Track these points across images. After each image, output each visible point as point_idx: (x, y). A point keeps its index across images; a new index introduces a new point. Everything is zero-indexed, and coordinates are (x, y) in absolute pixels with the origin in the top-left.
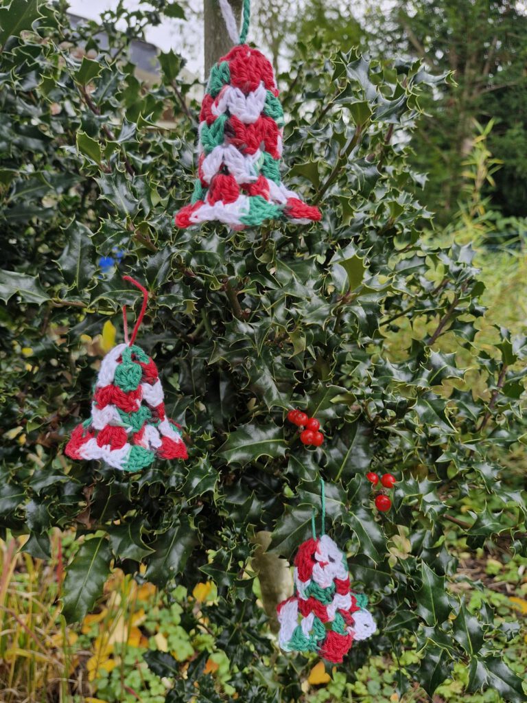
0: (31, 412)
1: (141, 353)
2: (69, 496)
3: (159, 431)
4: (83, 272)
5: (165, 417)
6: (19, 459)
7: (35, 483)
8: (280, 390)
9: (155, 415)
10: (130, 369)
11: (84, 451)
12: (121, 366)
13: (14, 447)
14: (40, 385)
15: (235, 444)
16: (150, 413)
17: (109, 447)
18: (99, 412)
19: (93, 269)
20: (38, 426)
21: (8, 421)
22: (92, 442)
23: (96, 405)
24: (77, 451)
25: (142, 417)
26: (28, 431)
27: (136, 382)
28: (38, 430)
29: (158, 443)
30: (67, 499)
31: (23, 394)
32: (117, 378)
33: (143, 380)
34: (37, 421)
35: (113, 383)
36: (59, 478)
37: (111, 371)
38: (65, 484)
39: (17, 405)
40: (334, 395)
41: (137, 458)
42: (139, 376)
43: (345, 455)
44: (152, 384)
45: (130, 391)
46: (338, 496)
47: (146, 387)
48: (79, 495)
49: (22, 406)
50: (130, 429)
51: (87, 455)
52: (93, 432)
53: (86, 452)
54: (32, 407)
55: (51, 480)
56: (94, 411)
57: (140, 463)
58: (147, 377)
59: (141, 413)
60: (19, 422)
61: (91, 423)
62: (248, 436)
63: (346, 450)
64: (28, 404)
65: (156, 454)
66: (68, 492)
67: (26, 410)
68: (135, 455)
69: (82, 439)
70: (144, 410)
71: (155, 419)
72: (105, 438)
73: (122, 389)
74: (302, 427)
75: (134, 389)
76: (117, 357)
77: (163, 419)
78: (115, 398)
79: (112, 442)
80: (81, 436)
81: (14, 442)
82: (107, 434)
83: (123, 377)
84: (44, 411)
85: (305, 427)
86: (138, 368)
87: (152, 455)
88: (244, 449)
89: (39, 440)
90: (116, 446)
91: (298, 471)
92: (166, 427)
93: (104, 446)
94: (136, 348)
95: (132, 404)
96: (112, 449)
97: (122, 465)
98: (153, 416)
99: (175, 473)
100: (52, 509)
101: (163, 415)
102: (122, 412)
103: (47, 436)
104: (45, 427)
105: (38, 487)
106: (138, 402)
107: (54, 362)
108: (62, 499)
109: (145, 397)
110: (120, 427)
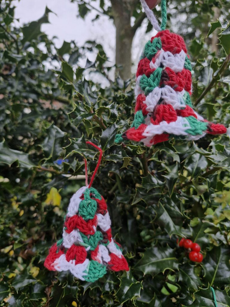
0: (18, 237)
1: (96, 192)
2: (36, 294)
3: (109, 250)
4: (55, 152)
5: (112, 238)
6: (8, 266)
7: (16, 284)
8: (176, 223)
9: (106, 237)
10: (89, 204)
11: (57, 264)
12: (84, 201)
13: (6, 258)
14: (24, 221)
15: (147, 261)
16: (102, 236)
17: (74, 261)
18: (68, 235)
19: (61, 150)
20: (21, 246)
21: (4, 243)
22: (63, 257)
23: (66, 230)
24: (52, 264)
25: (97, 239)
26: (15, 248)
27: (93, 213)
28: (21, 248)
29: (108, 259)
30: (35, 296)
31: (14, 226)
32: (81, 210)
33: (98, 212)
34: (21, 242)
35: (77, 213)
36: (31, 281)
37: (76, 205)
38: (34, 285)
39: (9, 232)
40: (205, 228)
41: (94, 271)
42: (95, 209)
43: (215, 269)
44: (104, 214)
45: (89, 219)
46: (225, 300)
47: (99, 216)
48: (43, 293)
49: (12, 233)
50: (89, 248)
51: (59, 267)
52: (63, 250)
53: (58, 265)
54: (18, 234)
55: (26, 282)
56: (64, 234)
57: (97, 275)
58: (100, 210)
59: (96, 236)
60: (10, 243)
61: (62, 242)
62: (154, 256)
63: (215, 264)
64: (16, 231)
65: (107, 268)
66: (36, 290)
67: (15, 235)
68: (93, 268)
69: (56, 255)
70: (98, 233)
71: (106, 240)
72: (71, 254)
73: (83, 218)
74: (190, 249)
75: (91, 218)
76: (81, 195)
77: (111, 240)
78: (79, 225)
79: (77, 257)
80: (56, 252)
81: (7, 255)
82: (73, 251)
83: (84, 209)
84: (25, 236)
85: (192, 249)
86: (94, 203)
87: (105, 269)
88: (153, 264)
89: (21, 254)
90: (79, 261)
91: (186, 280)
92: (113, 246)
93: (71, 261)
94: (93, 189)
95: (91, 229)
96: (76, 264)
97: (83, 277)
98: (104, 238)
99: (108, 281)
100: (25, 302)
101: (110, 238)
102: (83, 235)
103: (26, 252)
104: (24, 247)
105: (17, 287)
106: (95, 228)
107: (32, 208)
108: (31, 296)
109: (99, 224)
110: (82, 246)
